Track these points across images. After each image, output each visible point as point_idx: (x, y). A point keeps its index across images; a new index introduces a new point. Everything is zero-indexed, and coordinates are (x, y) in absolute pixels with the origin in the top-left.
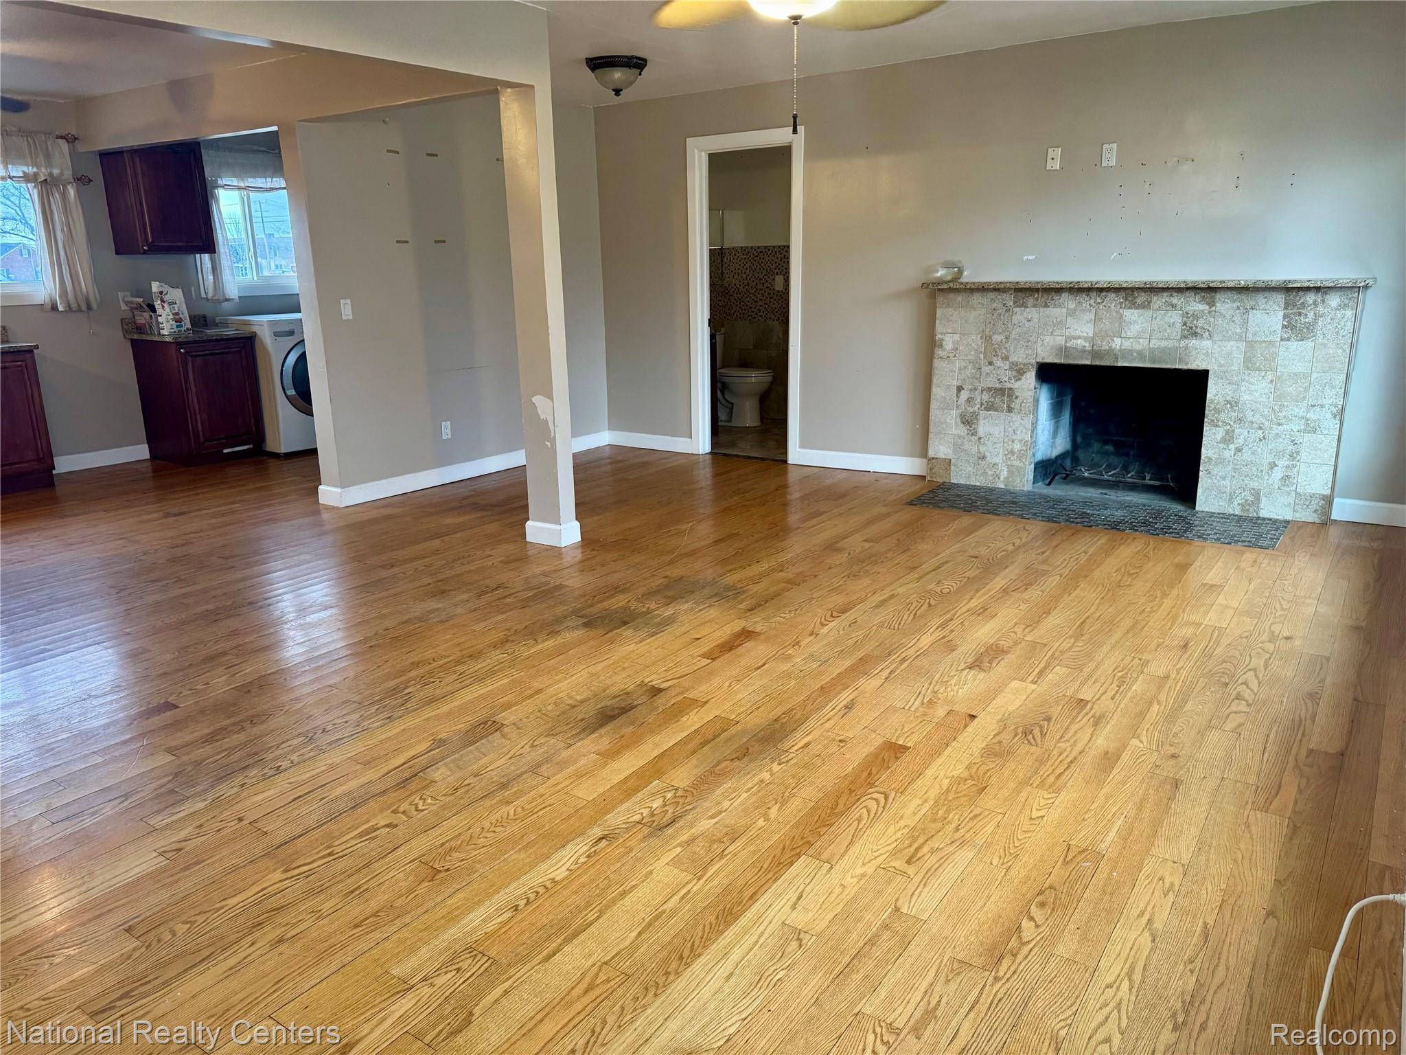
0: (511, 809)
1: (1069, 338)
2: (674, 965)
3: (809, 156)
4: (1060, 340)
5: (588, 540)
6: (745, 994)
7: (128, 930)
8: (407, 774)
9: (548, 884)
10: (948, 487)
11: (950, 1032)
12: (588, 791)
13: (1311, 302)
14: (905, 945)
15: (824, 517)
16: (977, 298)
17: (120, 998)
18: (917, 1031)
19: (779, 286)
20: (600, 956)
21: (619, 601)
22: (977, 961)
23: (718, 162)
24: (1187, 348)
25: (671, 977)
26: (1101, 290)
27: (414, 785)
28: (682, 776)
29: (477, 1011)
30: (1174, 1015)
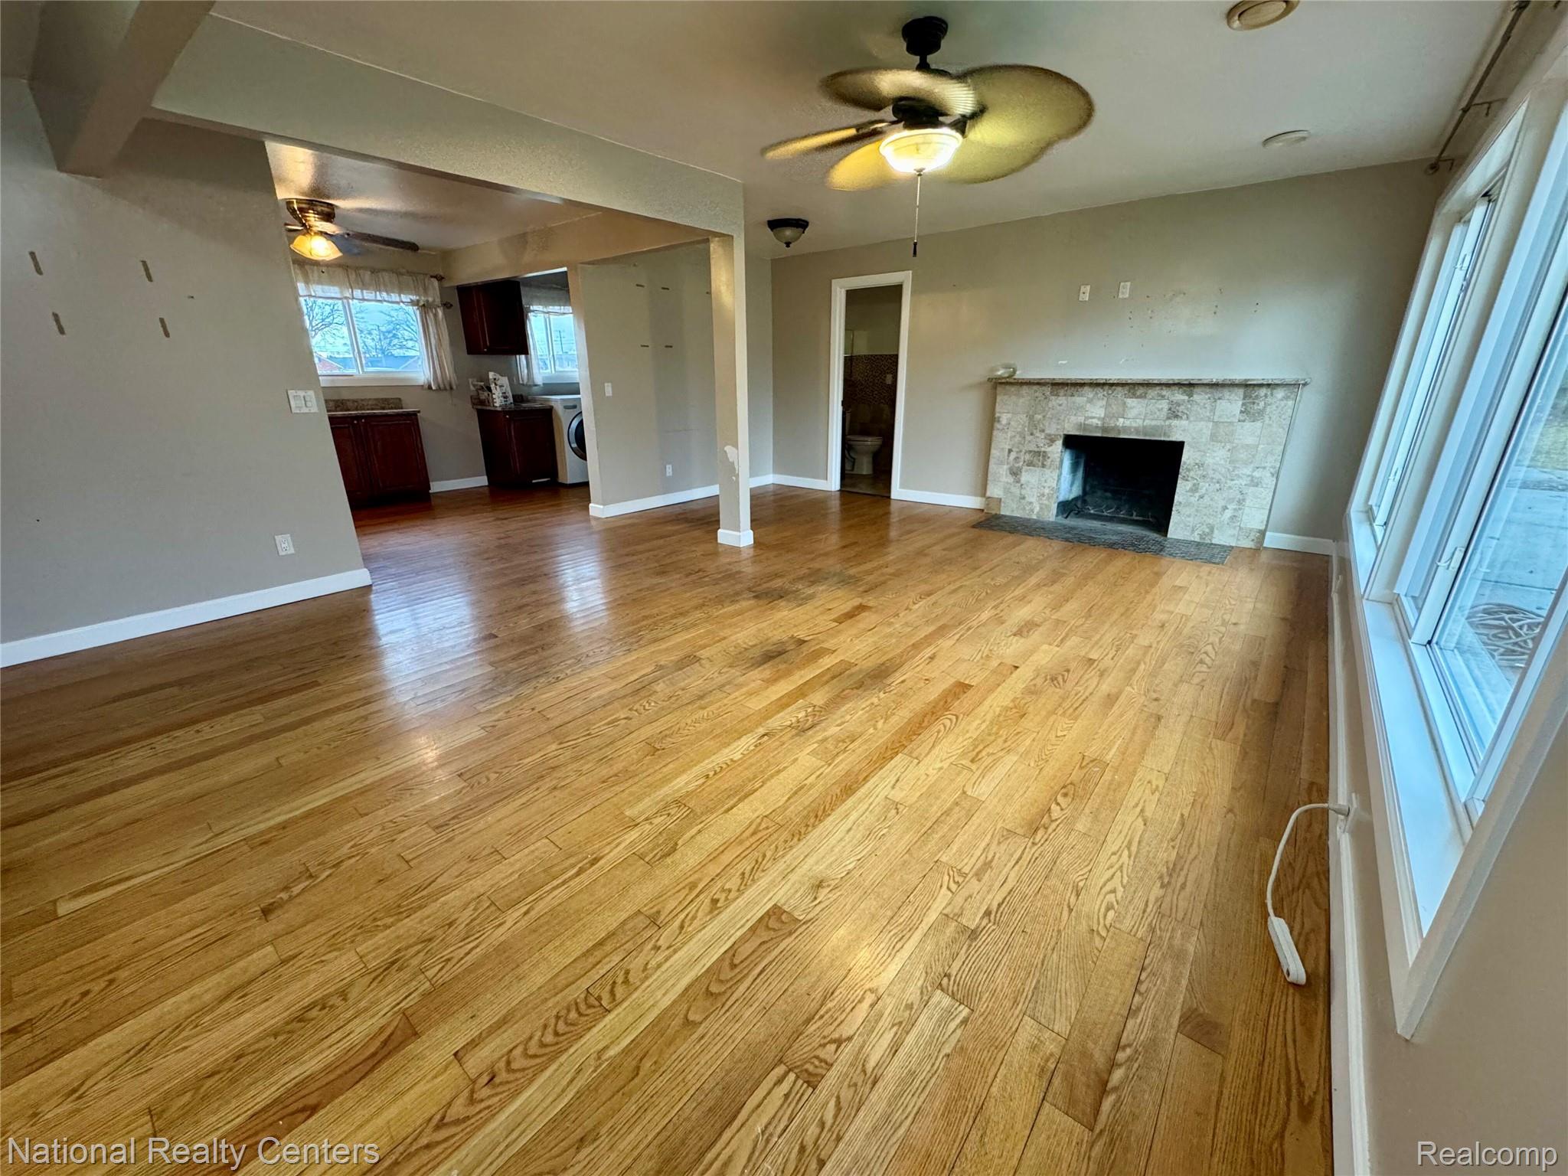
0: (705, 713)
1: (1087, 418)
2: (812, 820)
3: (914, 292)
4: (1081, 419)
5: (757, 543)
6: (860, 843)
7: (460, 775)
8: (638, 687)
9: (729, 762)
10: (998, 517)
11: (1002, 878)
12: (756, 704)
13: (1262, 394)
14: (970, 817)
15: (915, 534)
16: (1025, 390)
17: (453, 818)
18: (978, 875)
19: (889, 380)
20: (762, 810)
21: (777, 583)
22: (1020, 831)
23: (852, 296)
24: (1170, 426)
25: (810, 829)
26: (1112, 385)
27: (643, 693)
28: (819, 698)
29: (680, 842)
30: (1161, 877)
